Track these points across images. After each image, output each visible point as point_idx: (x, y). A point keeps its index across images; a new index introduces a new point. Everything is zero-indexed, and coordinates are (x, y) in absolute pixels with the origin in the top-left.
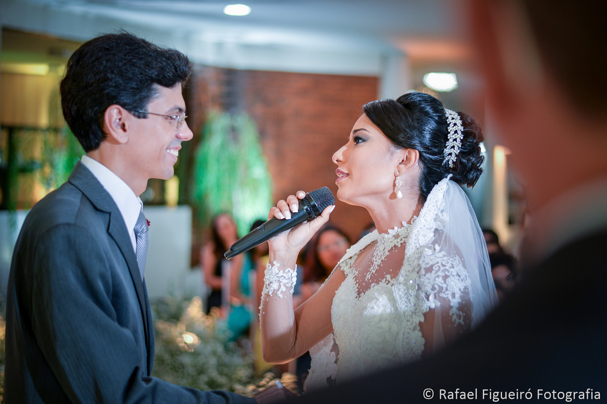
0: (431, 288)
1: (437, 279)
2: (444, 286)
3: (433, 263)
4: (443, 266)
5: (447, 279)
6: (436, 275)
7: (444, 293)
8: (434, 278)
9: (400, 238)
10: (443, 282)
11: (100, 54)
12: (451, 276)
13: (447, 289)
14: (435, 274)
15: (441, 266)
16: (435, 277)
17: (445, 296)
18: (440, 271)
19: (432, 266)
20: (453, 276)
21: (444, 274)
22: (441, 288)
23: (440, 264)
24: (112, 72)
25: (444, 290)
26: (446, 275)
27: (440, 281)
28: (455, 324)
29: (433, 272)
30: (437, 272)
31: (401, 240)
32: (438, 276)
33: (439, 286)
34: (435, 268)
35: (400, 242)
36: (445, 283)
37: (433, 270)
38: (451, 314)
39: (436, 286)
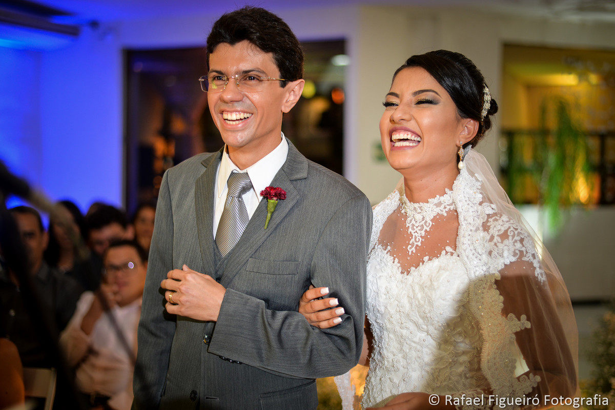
0: (513, 254)
1: (516, 244)
2: (523, 249)
3: (506, 229)
4: (516, 229)
6: (514, 240)
7: (525, 256)
9: (442, 207)
10: (521, 245)
12: (525, 238)
13: (527, 252)
14: (512, 239)
15: (514, 230)
17: (528, 259)
19: (506, 231)
21: (520, 238)
22: (521, 252)
23: (512, 229)
25: (525, 253)
27: (518, 245)
28: (541, 283)
29: (510, 238)
30: (513, 236)
31: (445, 208)
32: (516, 241)
33: (519, 251)
34: (510, 233)
35: (444, 210)
36: (523, 246)
37: (509, 236)
38: (536, 275)
39: (517, 252)
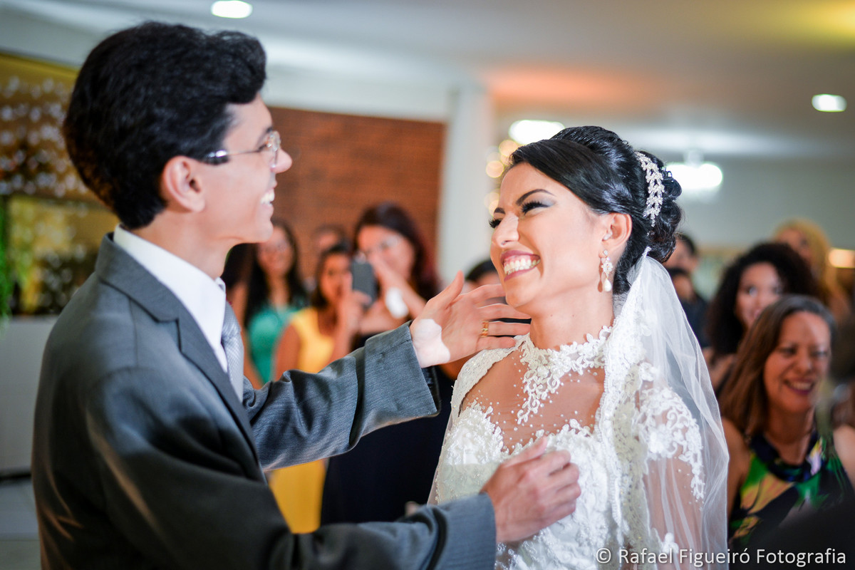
0: (668, 447)
2: (684, 443)
3: (666, 409)
4: (680, 412)
5: (686, 434)
6: (673, 428)
7: (685, 455)
8: (671, 432)
9: (580, 360)
10: (682, 438)
11: (131, 78)
12: (690, 428)
13: (688, 450)
14: (672, 426)
15: (677, 413)
16: (673, 431)
17: (687, 460)
18: (678, 421)
19: (665, 413)
20: (692, 427)
21: (682, 426)
22: (681, 447)
23: (674, 411)
24: (160, 105)
25: (684, 450)
26: (685, 426)
27: (678, 436)
28: (696, 499)
29: (669, 423)
30: (674, 422)
31: (583, 363)
32: (676, 430)
34: (670, 417)
35: (581, 366)
36: (685, 439)
37: (668, 420)
38: (692, 486)
39: (675, 445)
